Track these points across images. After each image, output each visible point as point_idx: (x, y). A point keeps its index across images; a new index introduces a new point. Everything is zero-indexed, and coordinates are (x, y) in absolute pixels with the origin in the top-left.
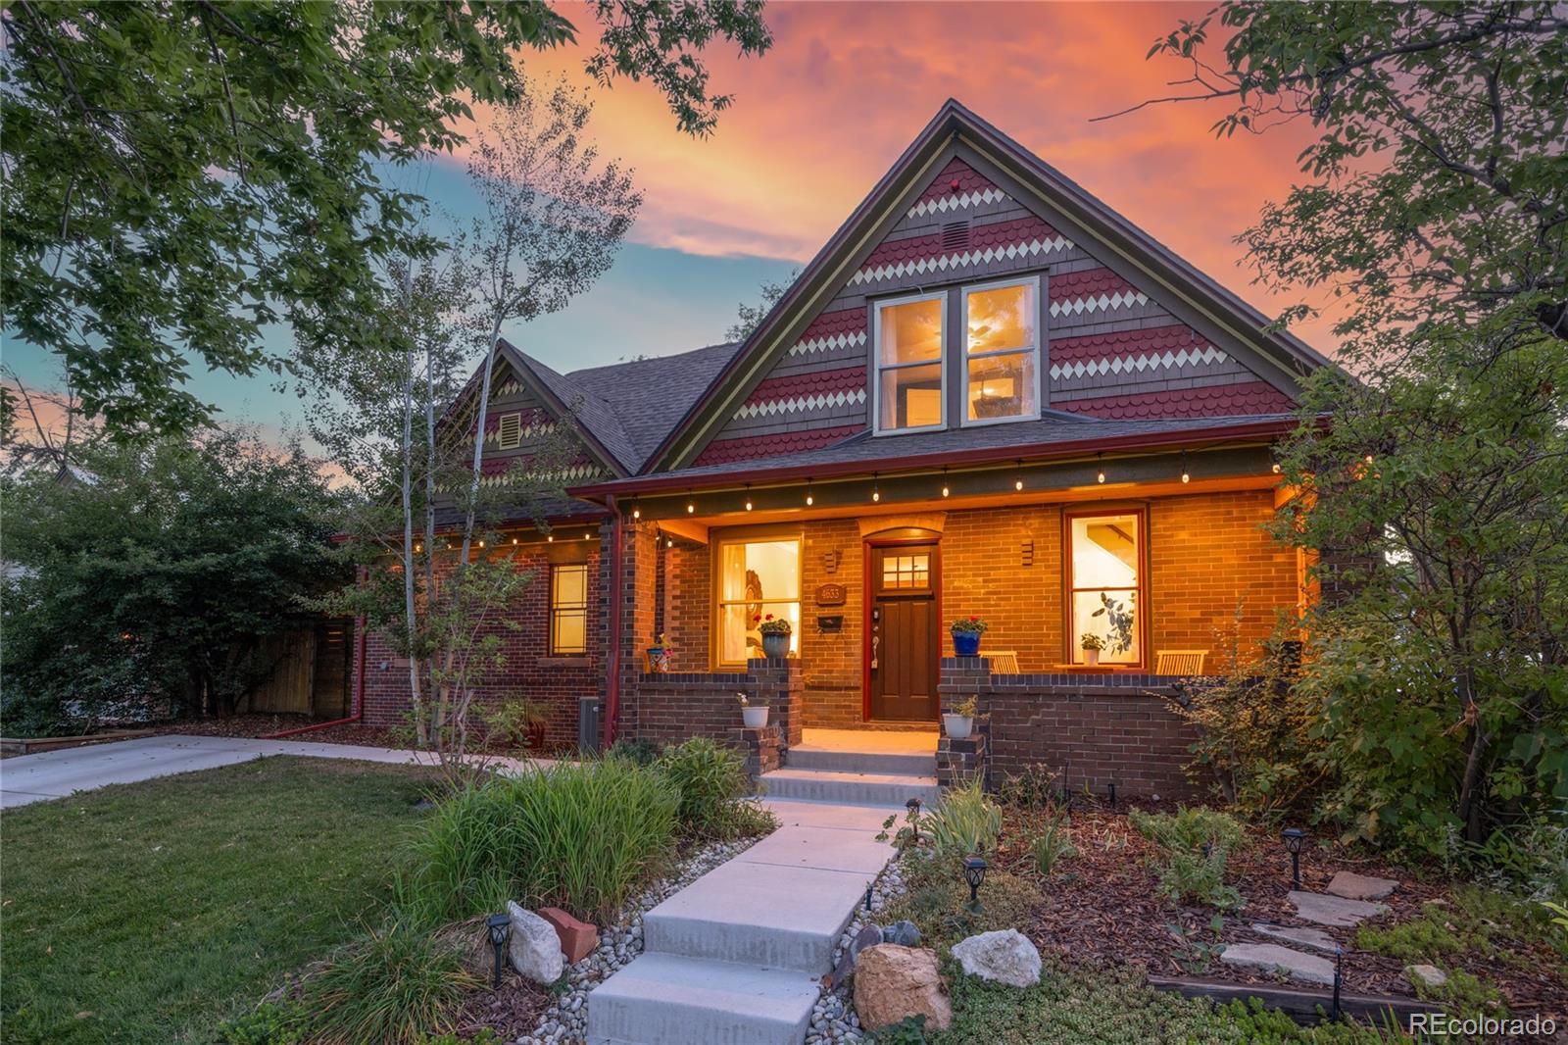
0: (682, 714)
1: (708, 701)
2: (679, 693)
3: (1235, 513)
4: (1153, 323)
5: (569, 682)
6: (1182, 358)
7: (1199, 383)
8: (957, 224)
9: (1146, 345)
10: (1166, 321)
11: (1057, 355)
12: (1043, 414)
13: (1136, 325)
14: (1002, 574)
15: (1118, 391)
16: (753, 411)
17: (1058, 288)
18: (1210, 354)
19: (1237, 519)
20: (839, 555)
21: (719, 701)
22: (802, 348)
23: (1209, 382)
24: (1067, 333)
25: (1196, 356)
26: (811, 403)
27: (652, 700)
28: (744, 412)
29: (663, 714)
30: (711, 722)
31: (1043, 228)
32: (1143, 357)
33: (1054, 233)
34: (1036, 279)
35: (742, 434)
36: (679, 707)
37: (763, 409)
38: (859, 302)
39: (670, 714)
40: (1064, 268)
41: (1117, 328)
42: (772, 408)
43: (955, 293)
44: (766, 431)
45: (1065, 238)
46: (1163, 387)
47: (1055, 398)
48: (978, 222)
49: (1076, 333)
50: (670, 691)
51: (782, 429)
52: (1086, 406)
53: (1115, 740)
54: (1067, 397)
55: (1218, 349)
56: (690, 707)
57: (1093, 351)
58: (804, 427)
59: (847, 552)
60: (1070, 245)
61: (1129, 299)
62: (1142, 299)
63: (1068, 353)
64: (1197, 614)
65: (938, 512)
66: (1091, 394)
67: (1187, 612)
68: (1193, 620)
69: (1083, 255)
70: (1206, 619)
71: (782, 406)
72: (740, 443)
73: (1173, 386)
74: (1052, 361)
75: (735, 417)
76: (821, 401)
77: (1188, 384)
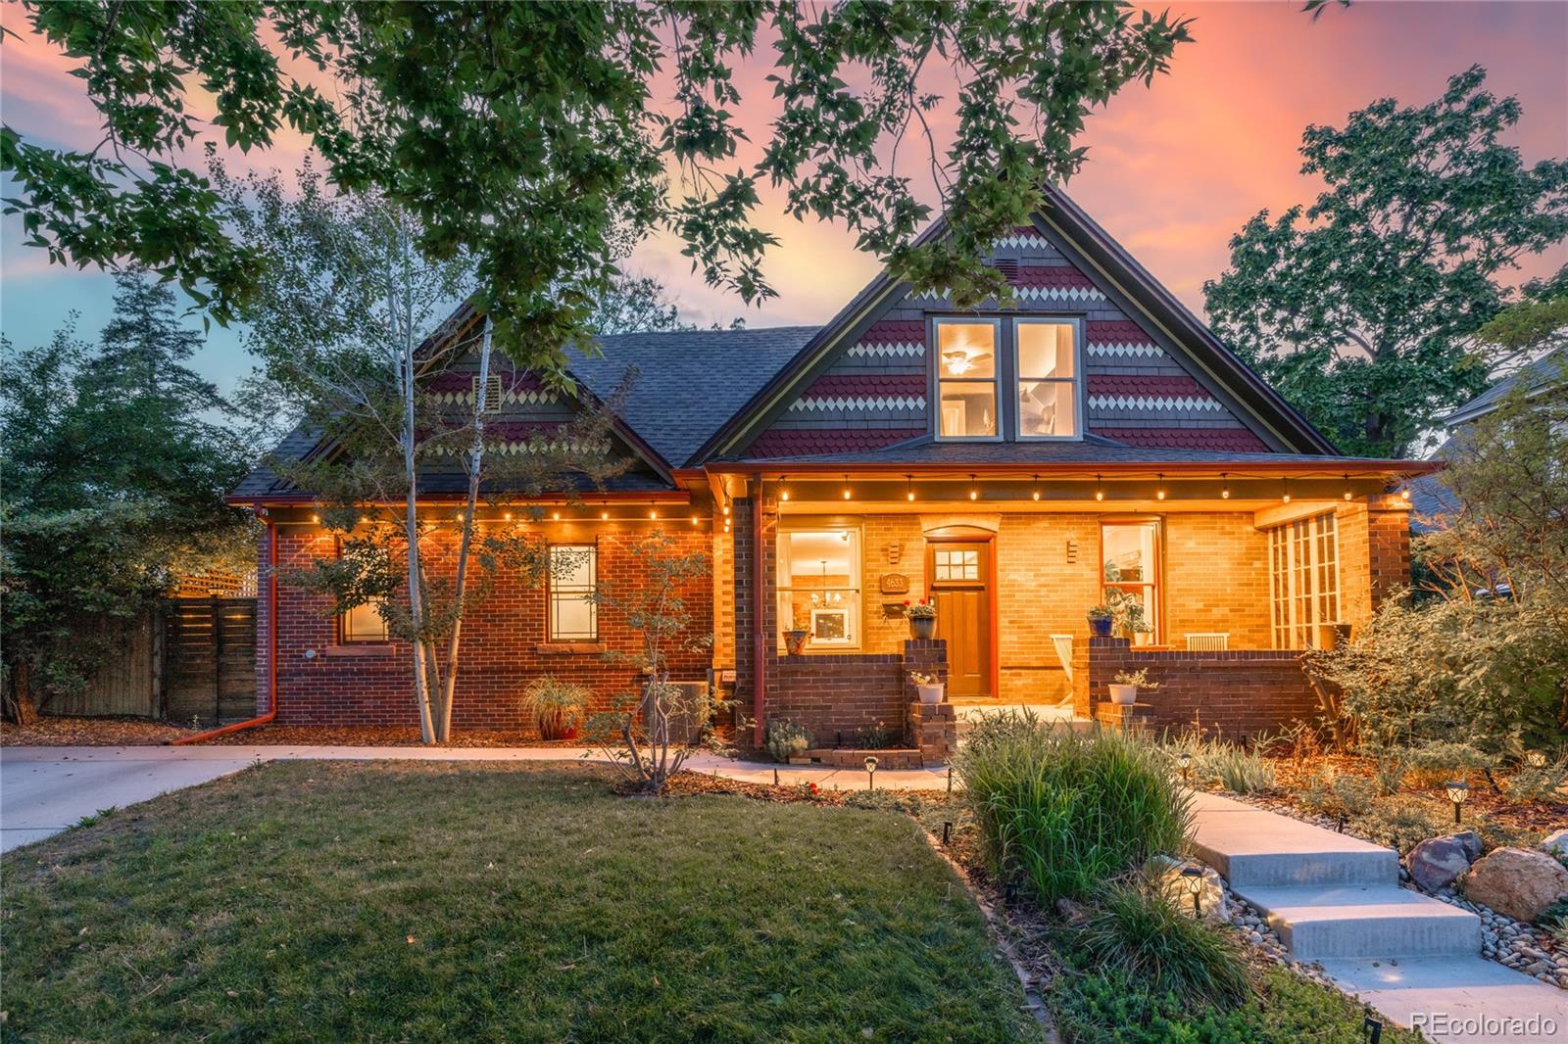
0: (828, 694)
1: (858, 680)
2: (825, 674)
3: (1228, 528)
4: (1169, 372)
5: (579, 669)
6: (1189, 404)
7: (1202, 425)
8: (1007, 261)
9: (1162, 389)
10: (1177, 372)
11: (1094, 388)
12: (1085, 436)
13: (1155, 372)
14: (1050, 570)
15: (1142, 425)
16: (810, 404)
17: (1093, 332)
18: (1209, 404)
19: (1229, 533)
20: (902, 547)
21: (870, 680)
22: (860, 350)
23: (1209, 425)
24: (1101, 371)
25: (1199, 404)
26: (871, 404)
27: (794, 681)
28: (800, 404)
29: (808, 694)
30: (862, 700)
31: (1081, 278)
32: (1160, 399)
33: (1090, 285)
34: (1077, 320)
35: (800, 426)
36: (825, 687)
37: (821, 404)
38: (917, 315)
39: (817, 695)
40: (1098, 316)
41: (1141, 372)
42: (831, 404)
43: (1007, 322)
44: (825, 426)
45: (1099, 290)
46: (1175, 425)
47: (1093, 424)
48: (1025, 263)
49: (1109, 372)
50: (814, 673)
51: (842, 425)
52: (1118, 434)
53: (1225, 702)
54: (1102, 424)
55: (1215, 399)
56: (839, 687)
57: (1123, 389)
58: (864, 426)
59: (909, 545)
60: (1103, 297)
61: (1150, 350)
62: (1160, 352)
63: (1103, 388)
64: (1201, 605)
65: (994, 513)
66: (1122, 424)
67: (1194, 604)
68: (1198, 611)
69: (1113, 307)
70: (1207, 609)
71: (841, 404)
72: (797, 434)
73: (1184, 425)
74: (1090, 393)
75: (791, 408)
76: (880, 403)
77: (1193, 425)
